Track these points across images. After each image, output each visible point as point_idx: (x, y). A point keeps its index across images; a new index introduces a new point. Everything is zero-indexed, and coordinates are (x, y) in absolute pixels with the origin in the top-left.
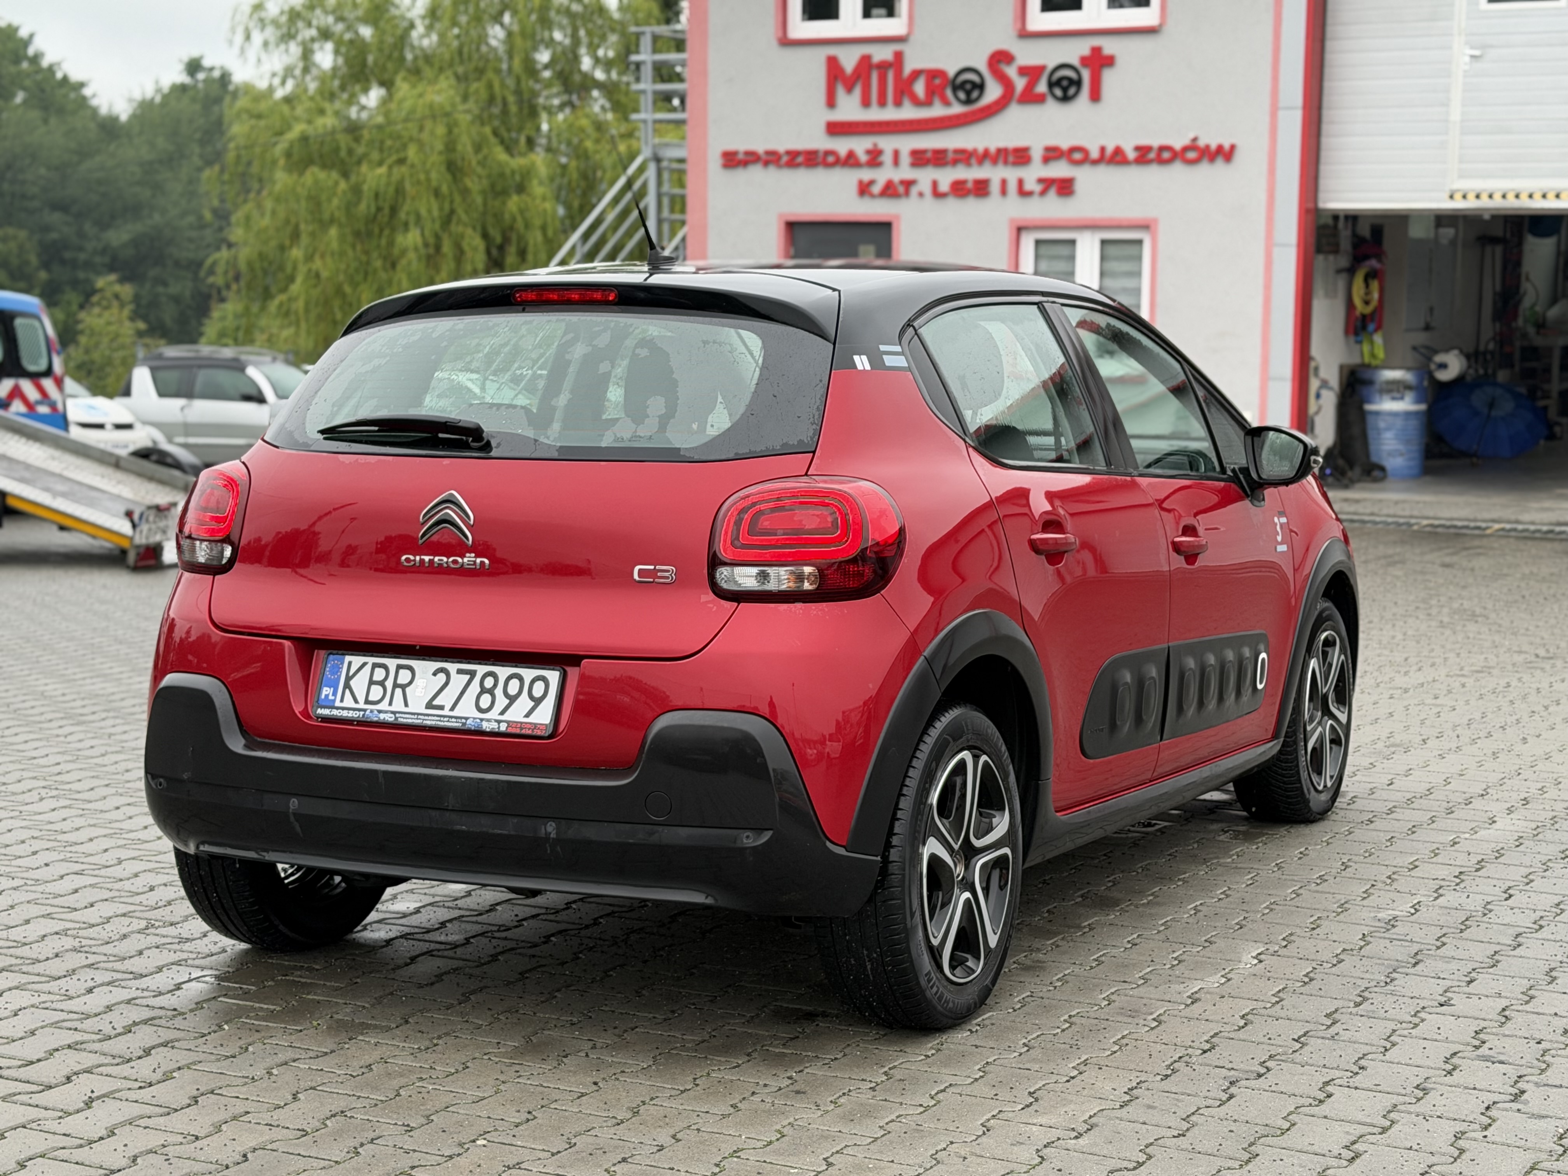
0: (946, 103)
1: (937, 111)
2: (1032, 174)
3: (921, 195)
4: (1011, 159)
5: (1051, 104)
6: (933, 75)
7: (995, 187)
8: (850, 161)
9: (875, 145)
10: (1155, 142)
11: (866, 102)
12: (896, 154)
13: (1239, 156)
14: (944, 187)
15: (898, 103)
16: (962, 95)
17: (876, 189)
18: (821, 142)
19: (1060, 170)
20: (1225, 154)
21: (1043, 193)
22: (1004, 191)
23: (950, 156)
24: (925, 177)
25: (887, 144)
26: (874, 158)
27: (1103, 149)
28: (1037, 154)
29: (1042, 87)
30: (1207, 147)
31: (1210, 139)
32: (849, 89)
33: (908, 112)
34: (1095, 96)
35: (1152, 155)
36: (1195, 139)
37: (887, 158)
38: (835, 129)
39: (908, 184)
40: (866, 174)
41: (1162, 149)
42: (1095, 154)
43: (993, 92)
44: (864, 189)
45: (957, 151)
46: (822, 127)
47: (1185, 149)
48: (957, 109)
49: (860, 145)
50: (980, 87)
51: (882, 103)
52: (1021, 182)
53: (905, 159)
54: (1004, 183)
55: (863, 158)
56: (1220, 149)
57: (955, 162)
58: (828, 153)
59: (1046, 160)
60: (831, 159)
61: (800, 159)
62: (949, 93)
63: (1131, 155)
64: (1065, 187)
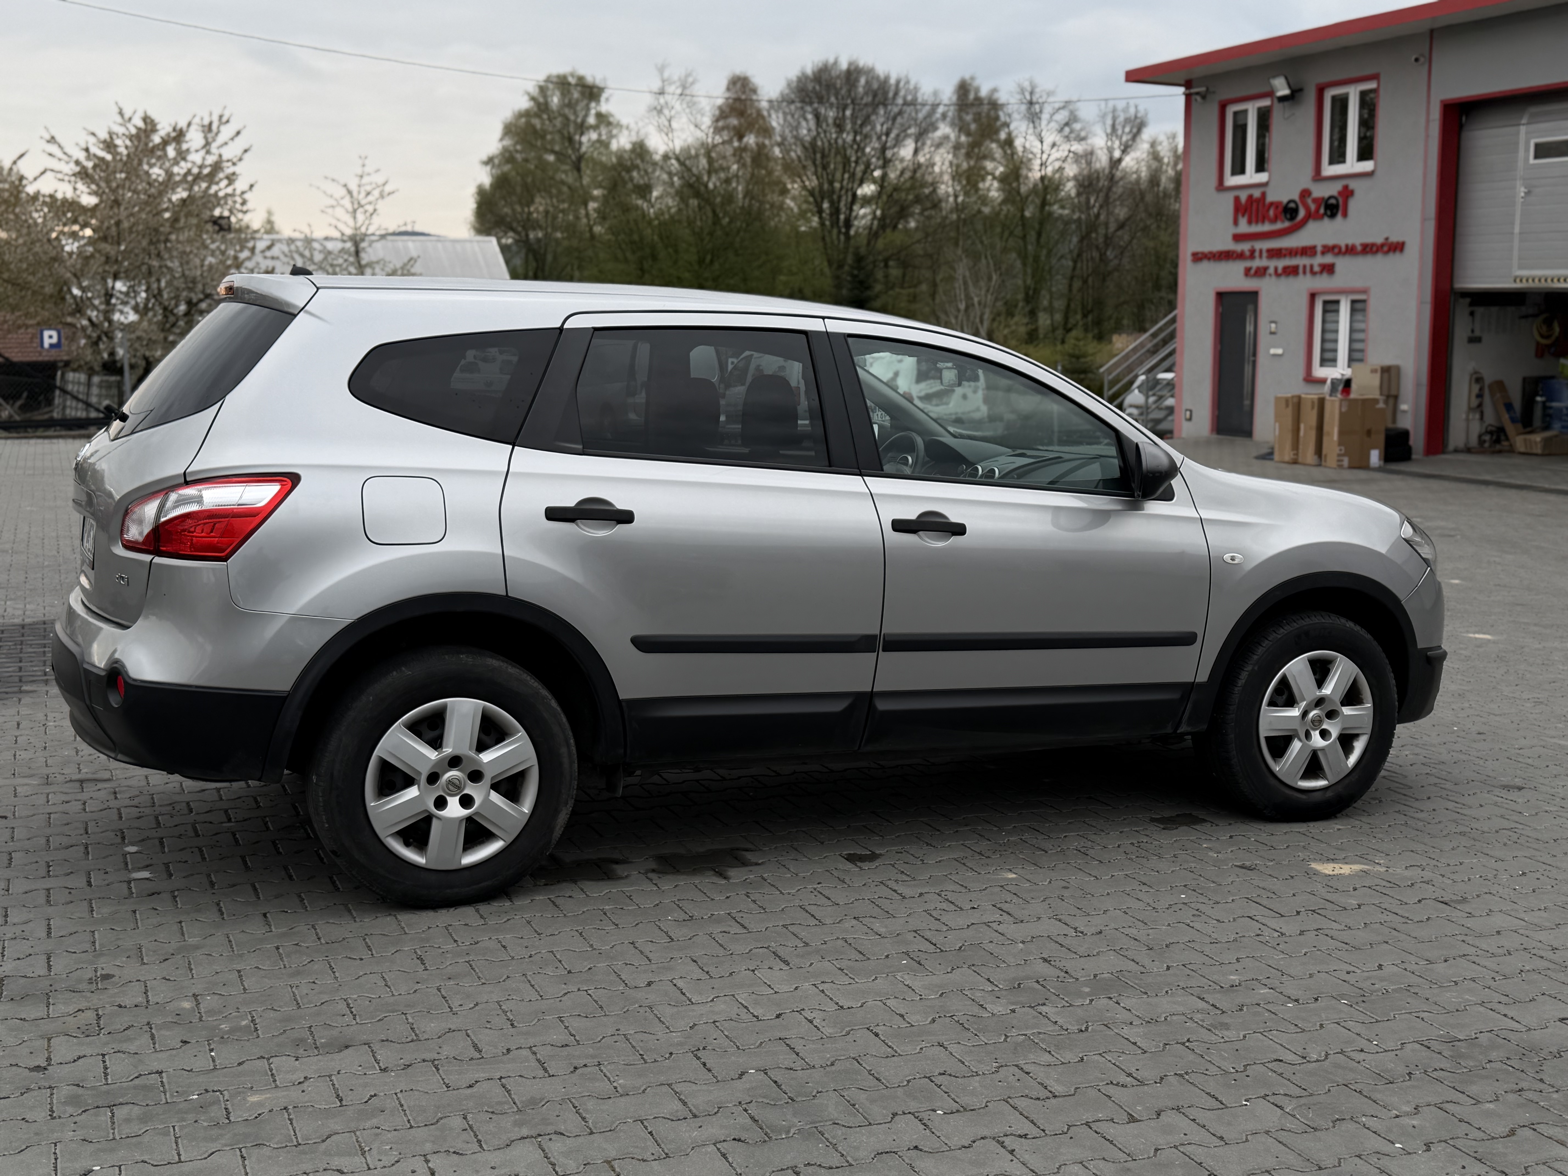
0: (1283, 221)
1: (1279, 226)
2: (1318, 260)
3: (1270, 275)
4: (1309, 252)
5: (1326, 220)
6: (1276, 205)
7: (1301, 270)
8: (1240, 256)
9: (1253, 247)
10: (1369, 240)
11: (1250, 222)
12: (1261, 251)
13: (1408, 249)
14: (1280, 271)
15: (1263, 222)
16: (1288, 216)
17: (1252, 272)
18: (1231, 246)
19: (1328, 259)
20: (1398, 247)
21: (1321, 272)
22: (1304, 272)
23: (1284, 252)
24: (1273, 264)
25: (1260, 245)
26: (1252, 255)
27: (1347, 246)
28: (1319, 249)
29: (1322, 211)
30: (1392, 243)
31: (1394, 238)
32: (1243, 216)
33: (1266, 227)
34: (1345, 215)
35: (1368, 249)
36: (1387, 239)
37: (1257, 254)
38: (1237, 238)
39: (1265, 269)
40: (1248, 264)
41: (1373, 245)
42: (1343, 249)
43: (1302, 213)
44: (1247, 272)
45: (1286, 249)
46: (1230, 238)
47: (1382, 245)
48: (1287, 224)
49: (1245, 247)
50: (1295, 211)
51: (1257, 222)
52: (1312, 267)
53: (1265, 254)
54: (1305, 267)
55: (1247, 253)
56: (1398, 243)
57: (1285, 256)
58: (1234, 252)
59: (1323, 253)
60: (1235, 255)
61: (1223, 256)
62: (1283, 216)
63: (1359, 248)
64: (1329, 269)
